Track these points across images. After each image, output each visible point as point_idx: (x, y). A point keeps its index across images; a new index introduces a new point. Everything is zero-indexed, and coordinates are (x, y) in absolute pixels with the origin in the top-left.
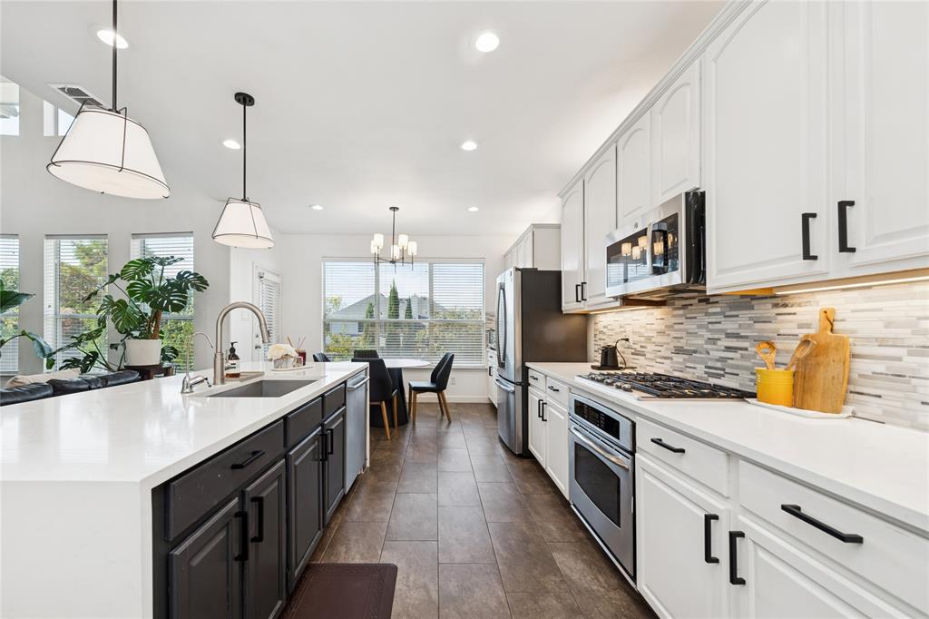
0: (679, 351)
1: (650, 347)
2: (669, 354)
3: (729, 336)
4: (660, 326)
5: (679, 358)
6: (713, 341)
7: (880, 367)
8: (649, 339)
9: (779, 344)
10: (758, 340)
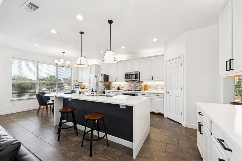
0: (130, 87)
1: (125, 87)
2: (128, 87)
3: (137, 85)
4: (127, 84)
5: (130, 88)
6: (135, 86)
7: (149, 87)
8: (125, 86)
9: (142, 86)
10: (140, 85)
